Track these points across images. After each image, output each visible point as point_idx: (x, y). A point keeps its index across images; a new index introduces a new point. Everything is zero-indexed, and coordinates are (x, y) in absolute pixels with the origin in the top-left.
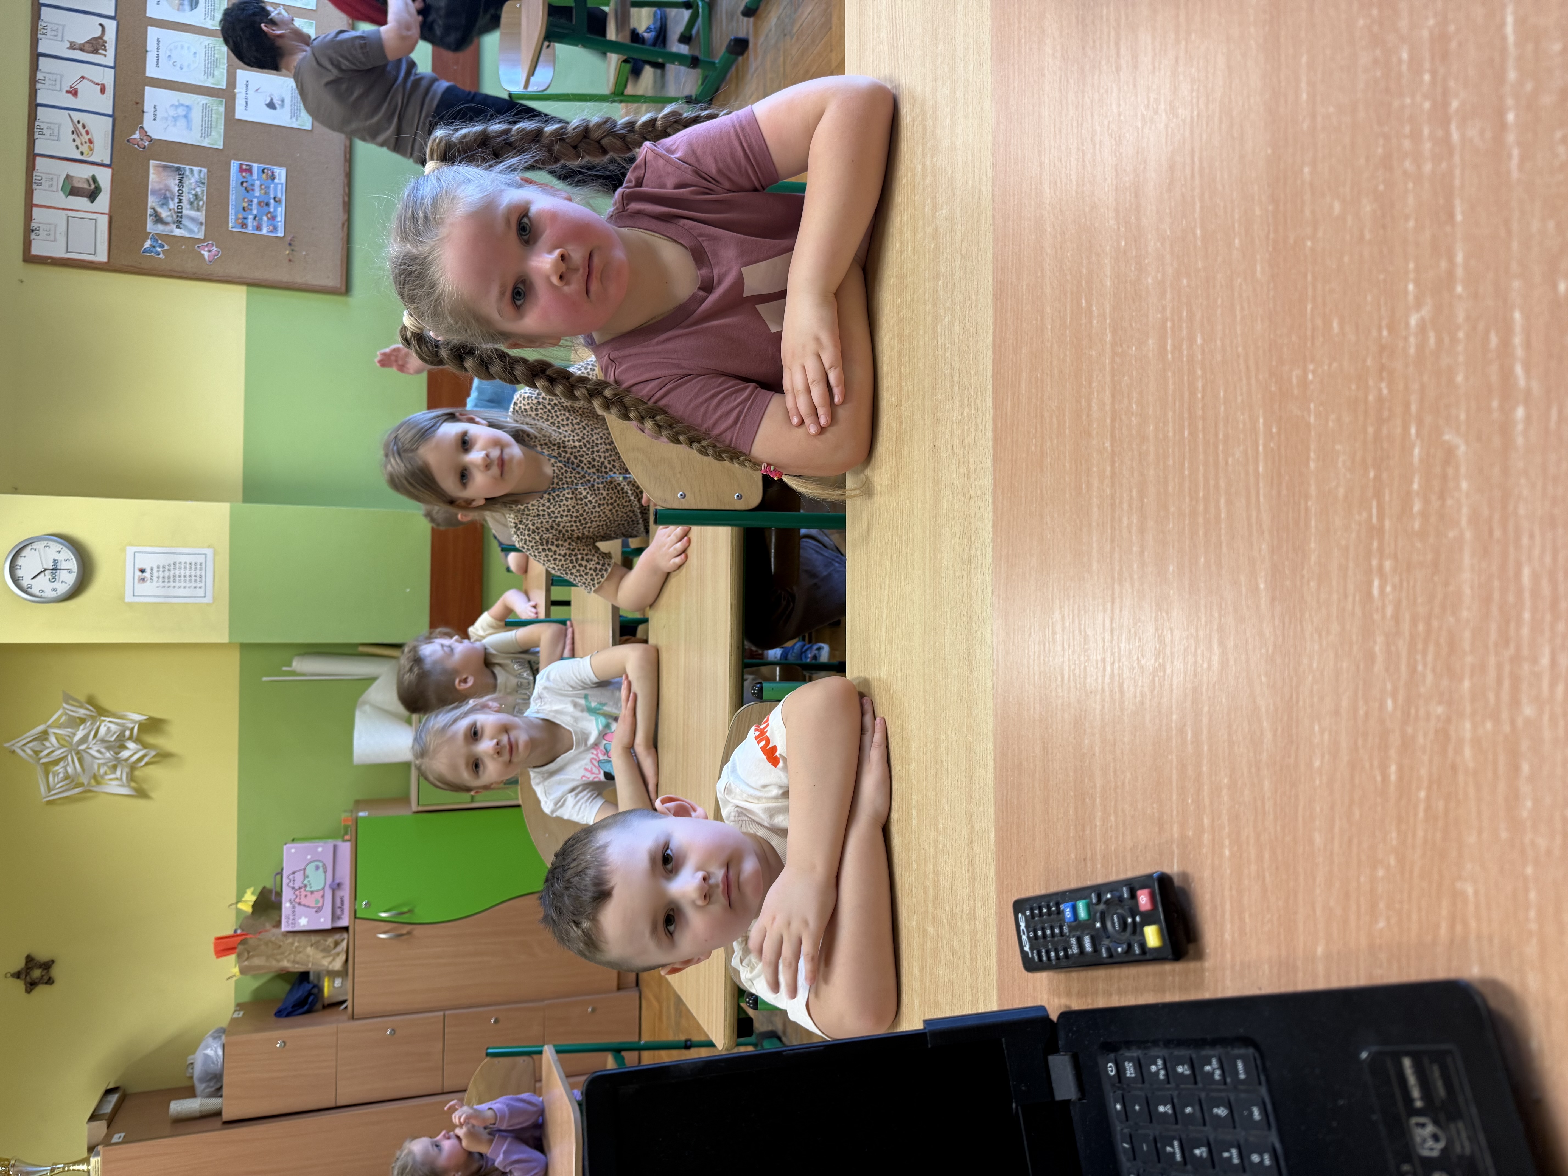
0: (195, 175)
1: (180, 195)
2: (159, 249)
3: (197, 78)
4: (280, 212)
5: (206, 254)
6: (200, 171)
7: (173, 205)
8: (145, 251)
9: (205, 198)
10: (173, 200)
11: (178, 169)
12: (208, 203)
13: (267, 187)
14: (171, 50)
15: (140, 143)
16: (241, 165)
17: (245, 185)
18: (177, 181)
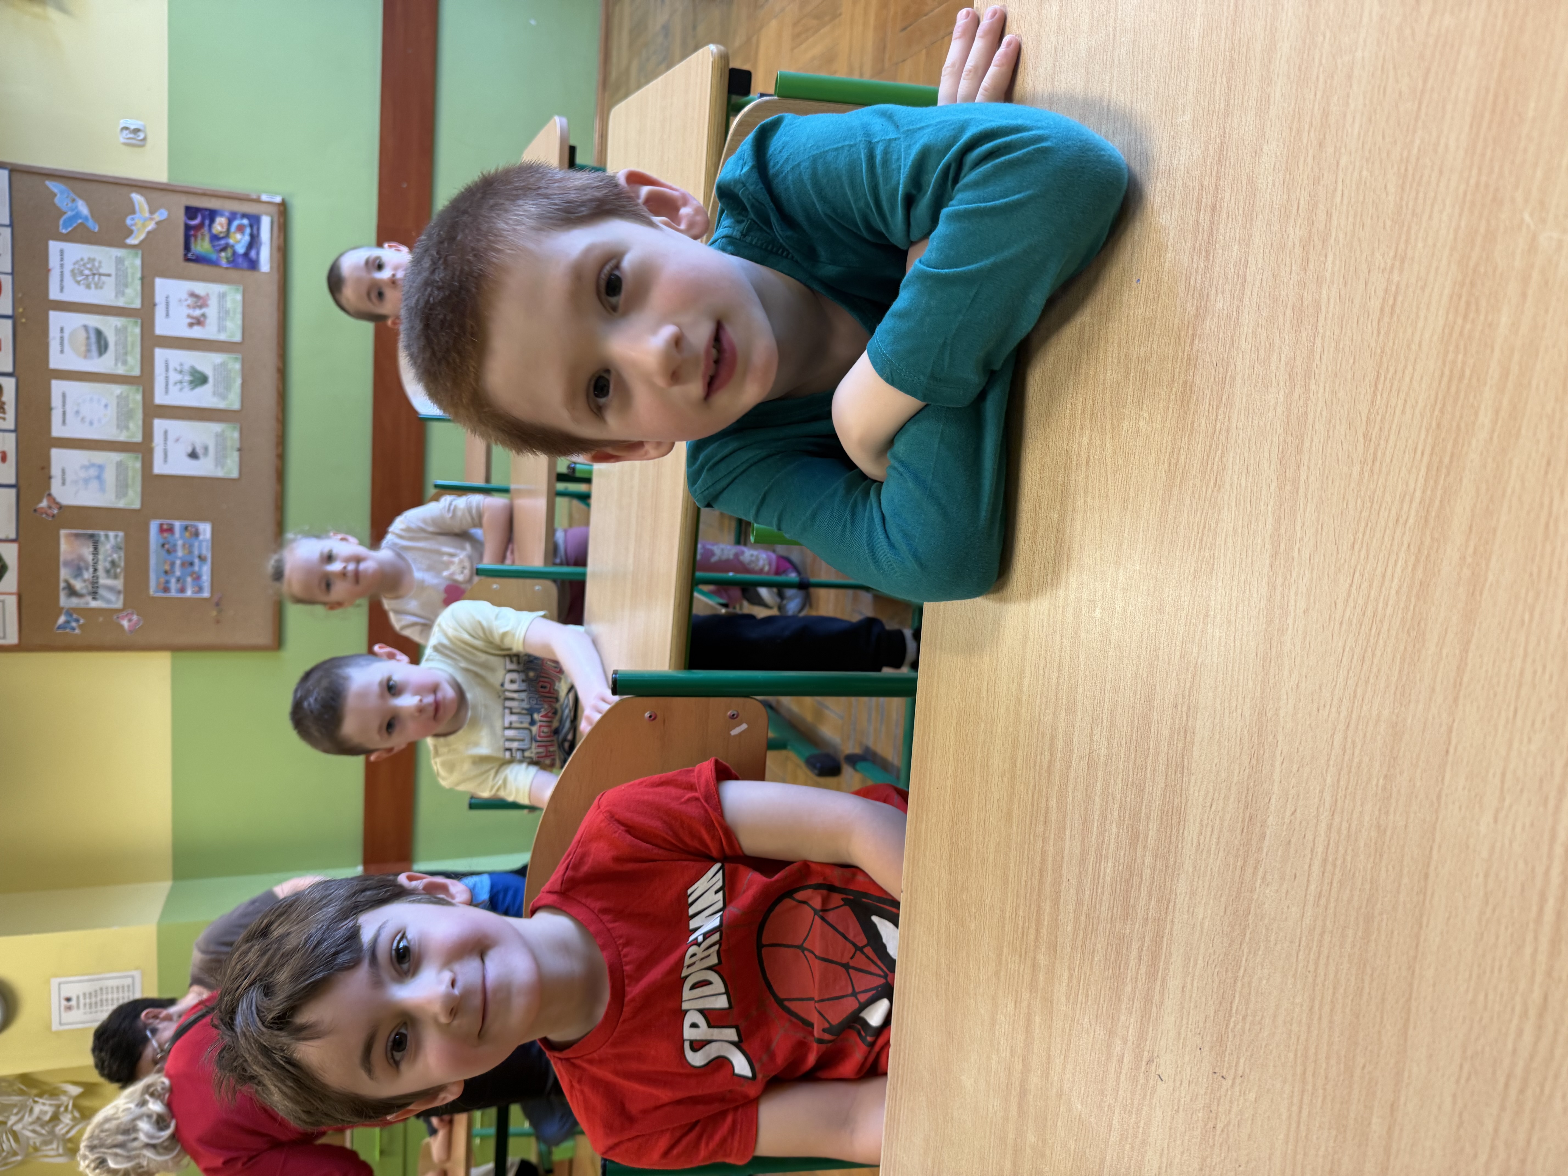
0: (111, 540)
1: (95, 563)
2: (74, 624)
3: (110, 433)
4: (206, 571)
5: (125, 623)
6: (116, 536)
7: (87, 575)
8: (59, 628)
9: (122, 564)
10: (87, 569)
11: (92, 536)
12: (126, 569)
13: (191, 546)
14: (78, 405)
15: (49, 511)
16: (161, 525)
17: (167, 546)
18: (91, 549)
